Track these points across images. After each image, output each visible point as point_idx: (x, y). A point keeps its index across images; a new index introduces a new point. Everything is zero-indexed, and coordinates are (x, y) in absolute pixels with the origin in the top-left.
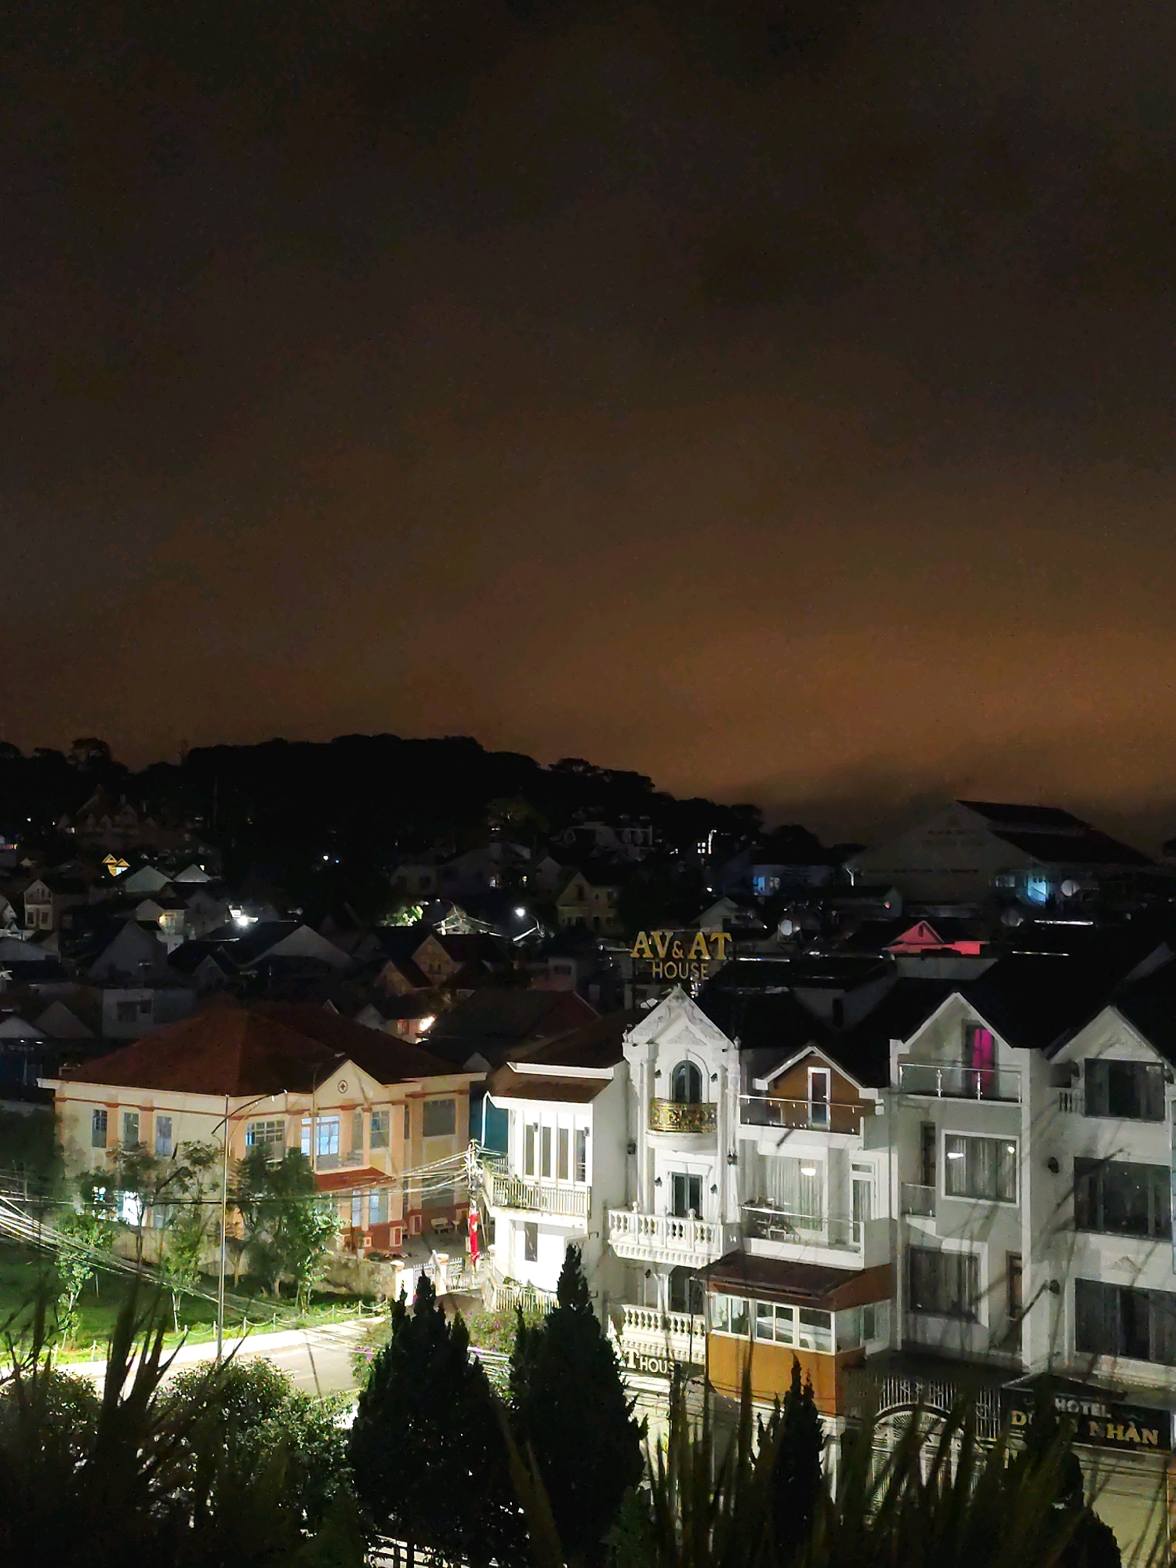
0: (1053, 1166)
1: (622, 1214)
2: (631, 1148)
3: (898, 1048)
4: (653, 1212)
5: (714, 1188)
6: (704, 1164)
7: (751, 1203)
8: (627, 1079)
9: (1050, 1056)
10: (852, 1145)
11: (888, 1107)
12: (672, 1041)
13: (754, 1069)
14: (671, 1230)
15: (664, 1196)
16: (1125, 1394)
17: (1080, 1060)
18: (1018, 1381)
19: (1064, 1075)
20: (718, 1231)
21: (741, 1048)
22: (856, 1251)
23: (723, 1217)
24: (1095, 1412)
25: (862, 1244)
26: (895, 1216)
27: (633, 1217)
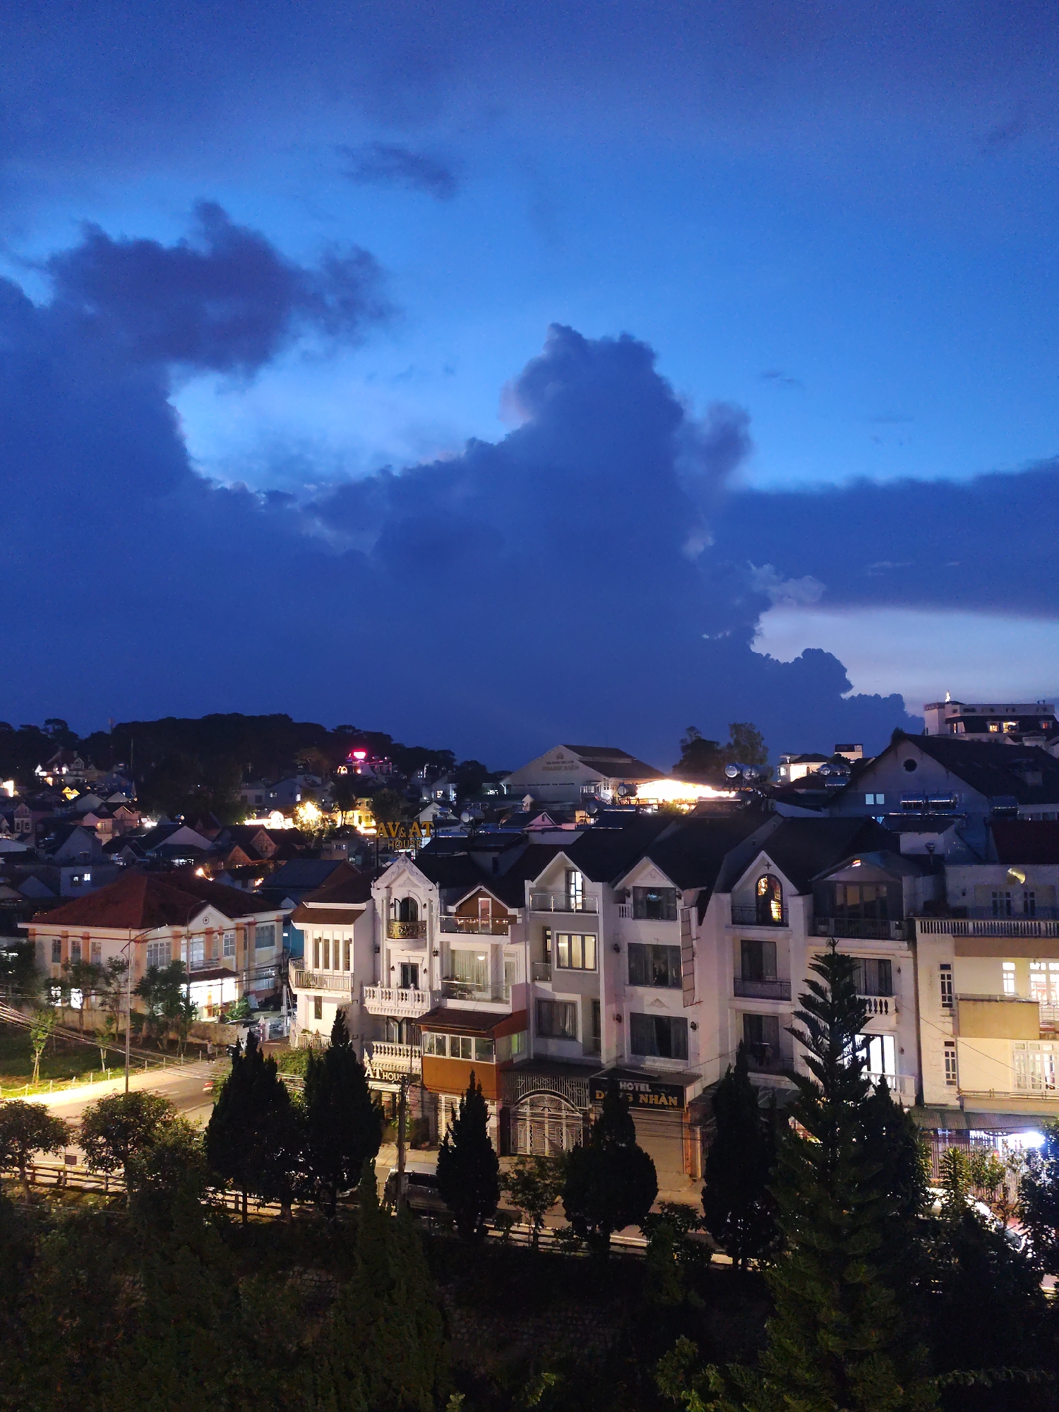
0: (617, 949)
1: (371, 989)
2: (377, 949)
3: (529, 885)
4: (389, 986)
5: (425, 971)
6: (420, 957)
7: (447, 978)
8: (374, 909)
9: (613, 887)
10: (503, 940)
11: (524, 918)
12: (400, 886)
13: (447, 901)
14: (400, 996)
15: (396, 976)
16: (659, 1078)
17: (630, 887)
18: (599, 1073)
19: (621, 897)
20: (428, 995)
21: (440, 888)
22: (507, 1002)
23: (431, 988)
24: (642, 1089)
25: (510, 999)
26: (529, 981)
27: (378, 990)
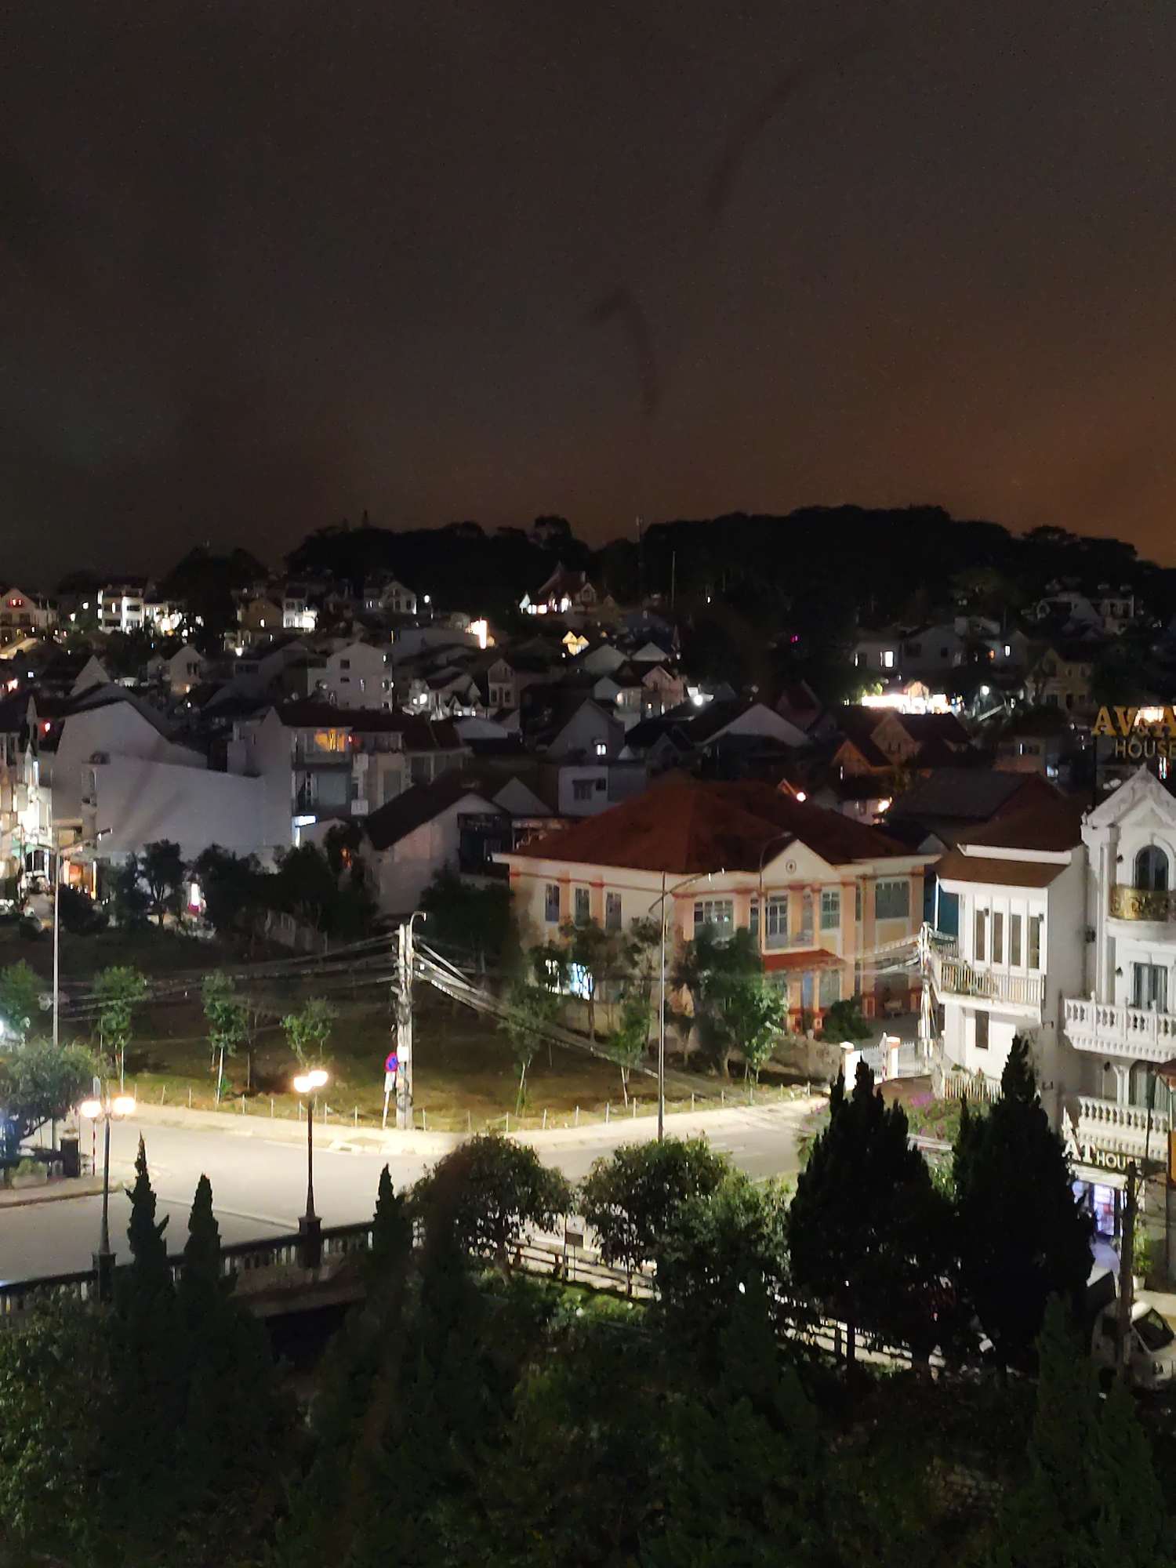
1: (1079, 1004)
2: (1090, 936)
4: (1112, 1002)
6: (1169, 955)
8: (1086, 863)
12: (1135, 824)
14: (1132, 1022)
15: (1124, 986)
27: (1090, 1007)
